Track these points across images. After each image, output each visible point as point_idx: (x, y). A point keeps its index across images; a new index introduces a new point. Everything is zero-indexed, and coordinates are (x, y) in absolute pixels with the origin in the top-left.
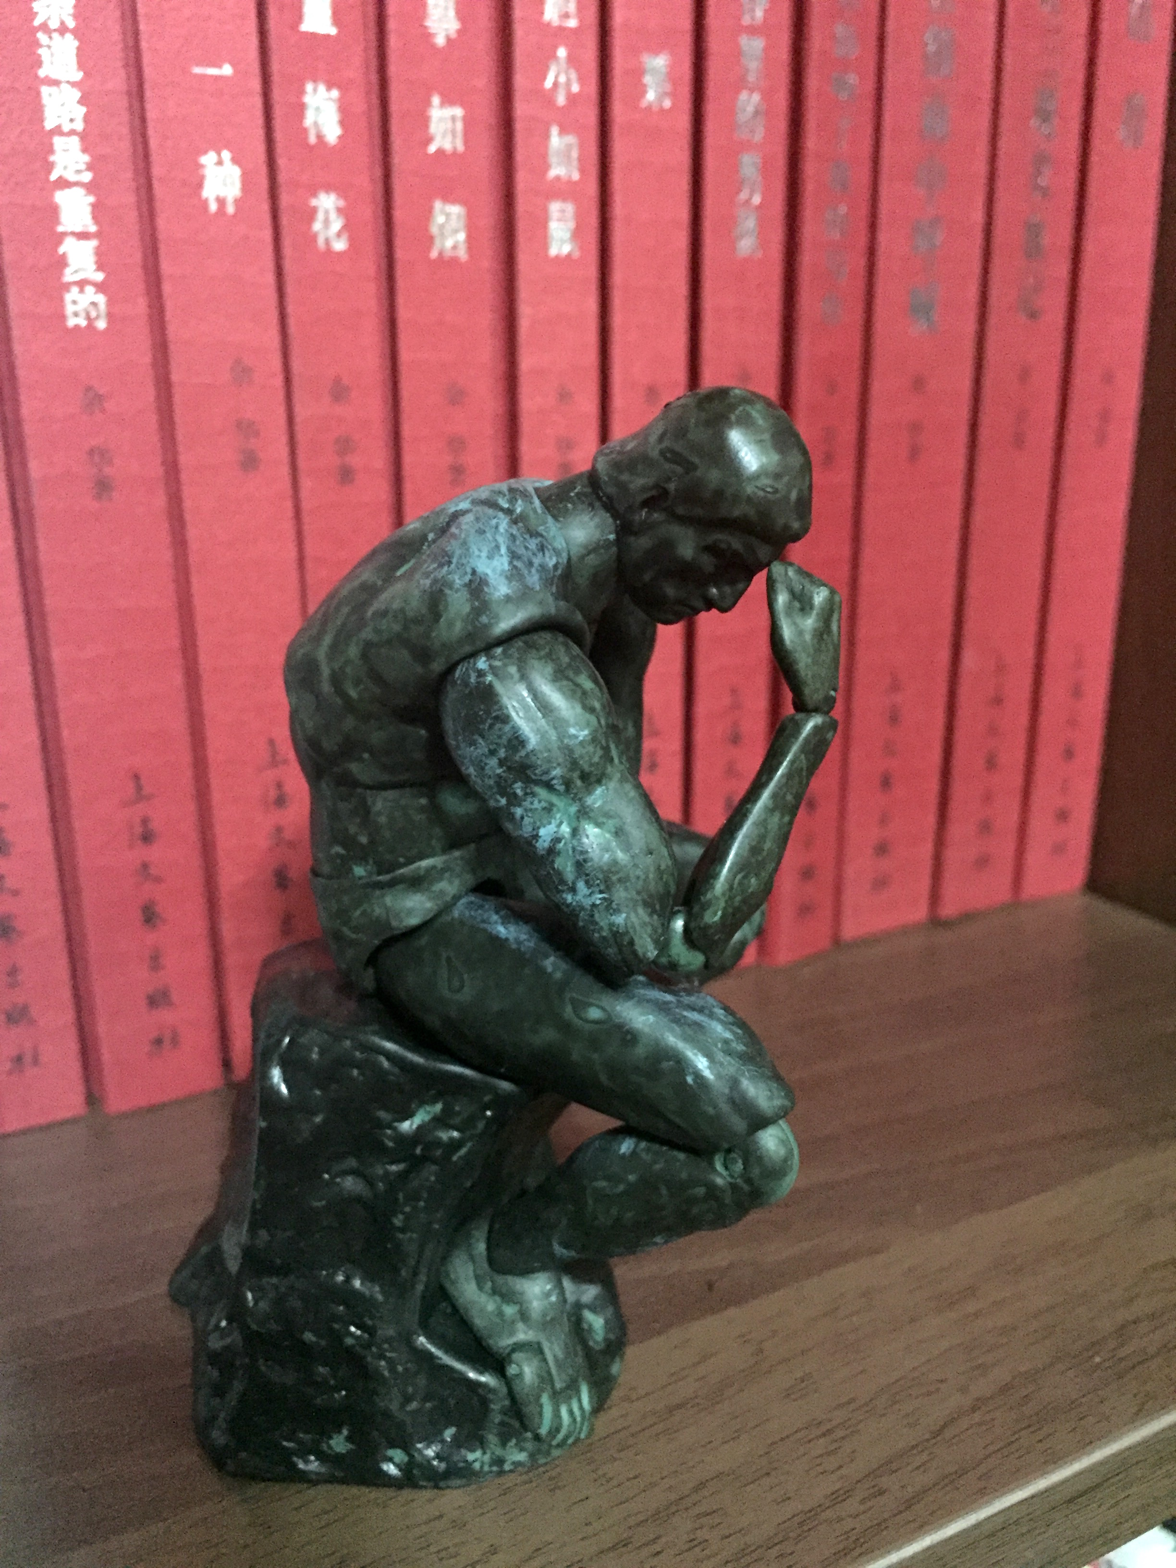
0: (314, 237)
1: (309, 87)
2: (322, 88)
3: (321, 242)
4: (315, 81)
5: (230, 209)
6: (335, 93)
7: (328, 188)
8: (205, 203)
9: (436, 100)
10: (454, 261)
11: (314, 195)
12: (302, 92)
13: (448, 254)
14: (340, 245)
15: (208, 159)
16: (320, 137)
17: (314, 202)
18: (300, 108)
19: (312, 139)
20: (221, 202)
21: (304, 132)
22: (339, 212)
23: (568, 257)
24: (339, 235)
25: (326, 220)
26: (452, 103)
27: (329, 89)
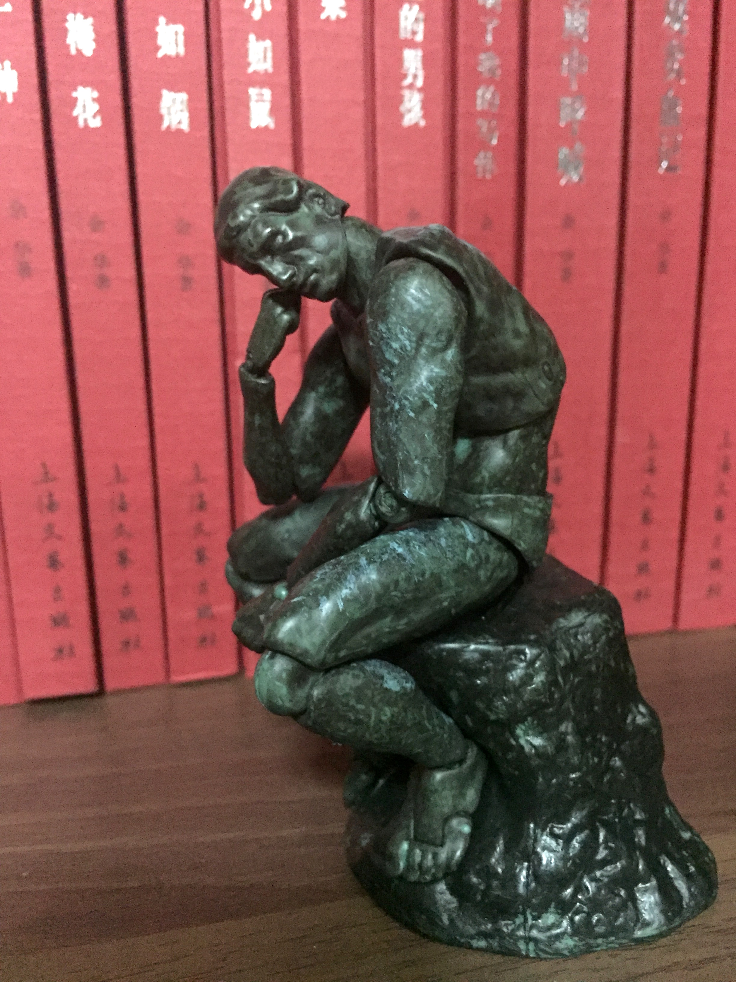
0: (75, 119)
1: (70, 16)
2: (80, 16)
3: (81, 123)
4: (75, 13)
5: (10, 100)
6: (90, 20)
7: (85, 84)
9: (162, 20)
10: (179, 131)
11: (75, 90)
12: (65, 20)
13: (174, 126)
14: (96, 123)
16: (79, 51)
17: (75, 95)
18: (63, 32)
19: (73, 52)
21: (68, 47)
22: (94, 100)
23: (266, 128)
24: (94, 116)
25: (84, 106)
26: (175, 22)
27: (86, 17)
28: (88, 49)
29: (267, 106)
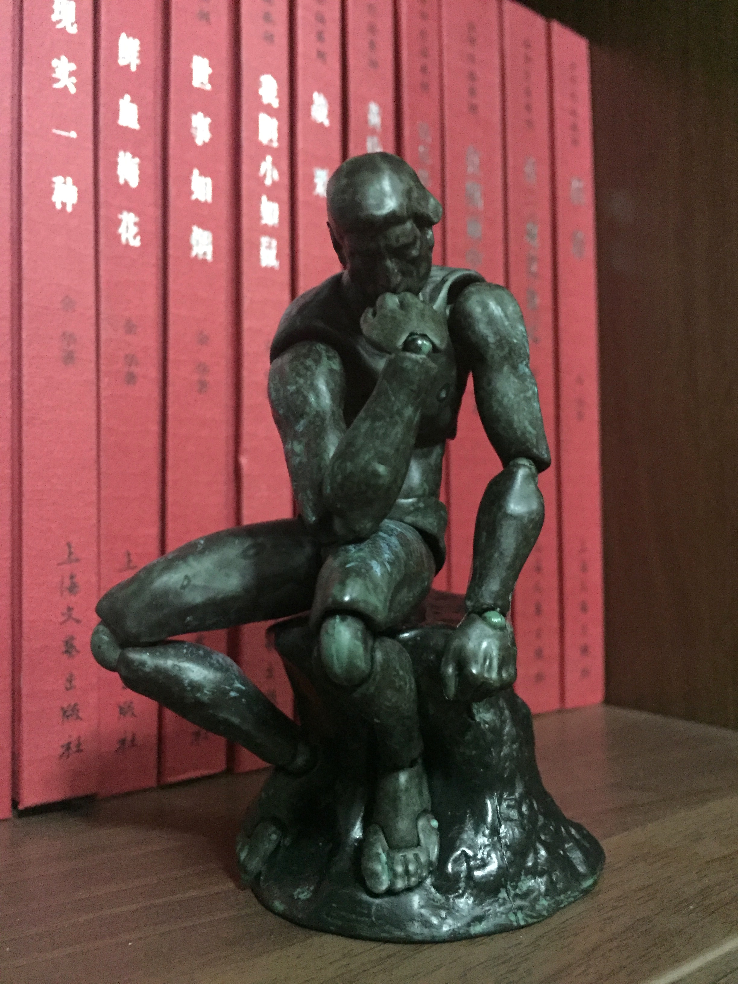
0: (119, 236)
1: (121, 154)
2: (129, 155)
3: (123, 240)
4: (125, 151)
5: (69, 209)
6: (137, 160)
7: (129, 210)
8: (53, 204)
9: (196, 172)
10: (204, 261)
11: (121, 213)
12: (117, 156)
13: (201, 257)
14: (136, 243)
15: (58, 180)
16: (126, 183)
17: (120, 216)
18: (115, 165)
19: (122, 181)
20: (64, 205)
21: (117, 177)
22: (135, 224)
23: (272, 268)
24: (135, 237)
25: (127, 227)
26: (205, 176)
27: (133, 157)
28: (134, 183)
29: (274, 252)
